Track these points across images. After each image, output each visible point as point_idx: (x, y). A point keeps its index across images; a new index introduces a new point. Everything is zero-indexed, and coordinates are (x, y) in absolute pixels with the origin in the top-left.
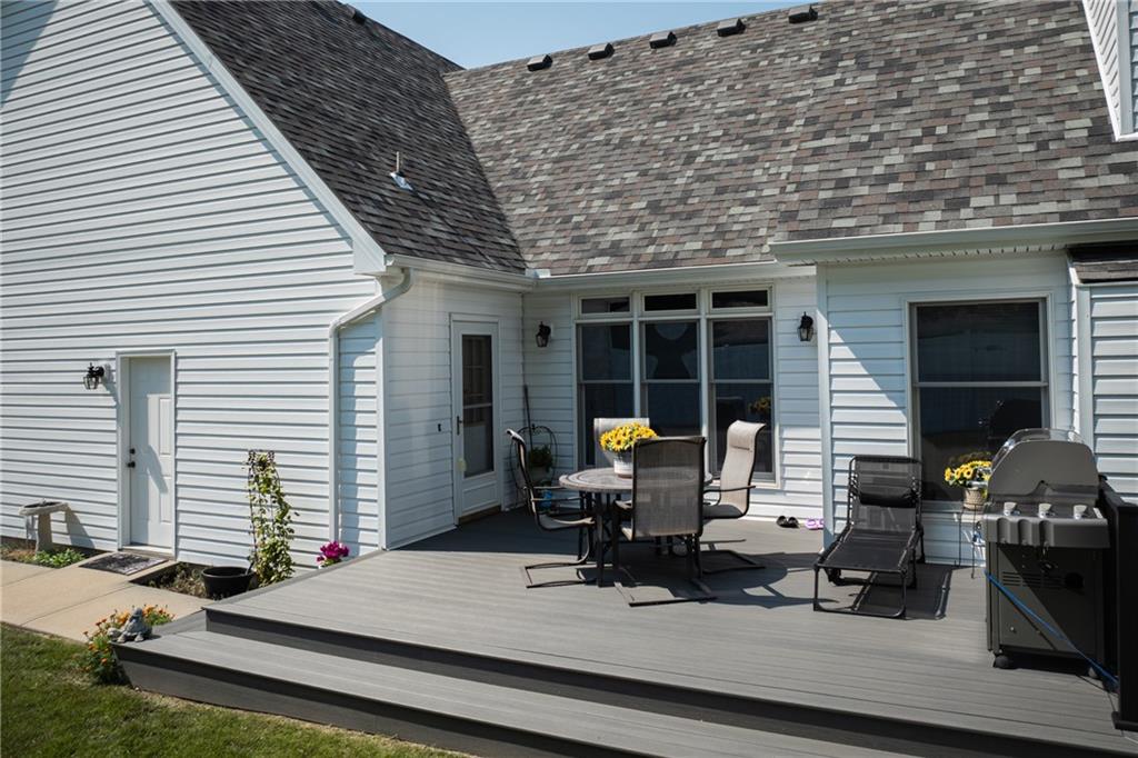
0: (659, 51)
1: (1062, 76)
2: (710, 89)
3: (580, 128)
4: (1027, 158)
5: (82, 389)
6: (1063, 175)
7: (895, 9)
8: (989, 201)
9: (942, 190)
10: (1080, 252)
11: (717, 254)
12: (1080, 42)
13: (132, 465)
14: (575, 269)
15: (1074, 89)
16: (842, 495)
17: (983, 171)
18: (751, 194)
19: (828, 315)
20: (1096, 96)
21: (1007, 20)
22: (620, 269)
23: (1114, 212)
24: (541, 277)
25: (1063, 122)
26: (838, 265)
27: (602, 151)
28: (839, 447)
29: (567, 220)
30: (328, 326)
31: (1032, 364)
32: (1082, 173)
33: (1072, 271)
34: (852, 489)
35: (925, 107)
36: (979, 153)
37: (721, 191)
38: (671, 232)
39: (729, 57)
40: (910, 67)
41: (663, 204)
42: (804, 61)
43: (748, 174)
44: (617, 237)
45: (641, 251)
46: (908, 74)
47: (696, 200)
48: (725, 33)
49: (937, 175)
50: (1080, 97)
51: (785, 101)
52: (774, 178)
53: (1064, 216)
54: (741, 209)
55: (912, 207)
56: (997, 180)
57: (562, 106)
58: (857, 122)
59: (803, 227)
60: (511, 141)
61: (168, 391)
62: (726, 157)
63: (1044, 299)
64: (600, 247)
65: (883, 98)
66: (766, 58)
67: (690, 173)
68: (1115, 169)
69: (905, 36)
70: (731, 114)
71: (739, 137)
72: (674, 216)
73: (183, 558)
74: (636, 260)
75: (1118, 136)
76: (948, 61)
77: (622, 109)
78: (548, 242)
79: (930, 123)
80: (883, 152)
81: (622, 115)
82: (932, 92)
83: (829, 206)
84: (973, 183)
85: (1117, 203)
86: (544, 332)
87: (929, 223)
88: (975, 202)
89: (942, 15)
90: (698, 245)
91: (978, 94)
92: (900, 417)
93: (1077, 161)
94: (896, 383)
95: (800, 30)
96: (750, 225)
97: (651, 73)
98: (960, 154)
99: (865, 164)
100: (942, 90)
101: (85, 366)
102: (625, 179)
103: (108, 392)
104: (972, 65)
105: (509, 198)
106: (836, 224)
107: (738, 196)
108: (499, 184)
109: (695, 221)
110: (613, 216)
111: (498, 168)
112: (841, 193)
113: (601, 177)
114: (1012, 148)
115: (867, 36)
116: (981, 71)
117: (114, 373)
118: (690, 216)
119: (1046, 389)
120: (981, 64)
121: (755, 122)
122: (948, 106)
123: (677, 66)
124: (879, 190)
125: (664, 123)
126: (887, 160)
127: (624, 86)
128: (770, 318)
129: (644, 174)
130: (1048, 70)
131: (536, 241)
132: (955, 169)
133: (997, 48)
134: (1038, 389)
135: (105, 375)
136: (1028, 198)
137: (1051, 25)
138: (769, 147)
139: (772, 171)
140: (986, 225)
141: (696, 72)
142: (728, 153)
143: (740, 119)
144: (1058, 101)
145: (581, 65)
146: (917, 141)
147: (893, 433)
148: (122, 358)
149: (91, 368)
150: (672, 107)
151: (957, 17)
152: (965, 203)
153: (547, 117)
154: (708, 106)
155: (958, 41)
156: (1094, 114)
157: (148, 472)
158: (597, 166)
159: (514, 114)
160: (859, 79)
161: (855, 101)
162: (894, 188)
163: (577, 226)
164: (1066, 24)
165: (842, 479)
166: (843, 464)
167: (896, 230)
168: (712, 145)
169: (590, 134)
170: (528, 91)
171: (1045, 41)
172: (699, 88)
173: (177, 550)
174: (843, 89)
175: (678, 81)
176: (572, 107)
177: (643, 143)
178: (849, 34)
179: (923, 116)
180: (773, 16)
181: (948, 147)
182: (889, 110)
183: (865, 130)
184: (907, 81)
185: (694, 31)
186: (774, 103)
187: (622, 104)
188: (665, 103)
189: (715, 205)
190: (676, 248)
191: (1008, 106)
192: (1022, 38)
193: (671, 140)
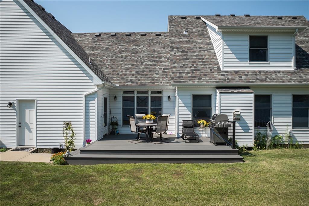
0: (127, 37)
1: (212, 58)
2: (142, 48)
3: (114, 53)
4: (209, 72)
5: (7, 108)
6: (215, 75)
7: (181, 39)
8: (205, 79)
9: (197, 76)
10: (218, 88)
11: (153, 83)
12: (214, 52)
13: (20, 126)
14: (124, 85)
15: (214, 61)
16: (181, 127)
17: (203, 73)
18: (157, 72)
19: (178, 96)
20: (217, 62)
21: (201, 46)
22: (134, 85)
23: (223, 82)
24: (117, 86)
25: (213, 66)
26: (181, 87)
27: (121, 59)
28: (180, 119)
29: (118, 74)
30: (83, 95)
31: (210, 105)
32: (217, 75)
33: (217, 91)
34: (183, 126)
35: (191, 60)
36: (202, 70)
37: (151, 71)
38: (142, 78)
39: (144, 41)
40: (187, 52)
41: (139, 72)
42: (161, 45)
43: (155, 68)
44: (131, 79)
45: (137, 82)
46: (187, 53)
47: (146, 72)
48: (142, 35)
49: (196, 73)
50: (215, 62)
51: (159, 53)
52: (160, 69)
53: (216, 82)
54: (156, 75)
55: (193, 79)
56: (205, 75)
57: (107, 47)
58: (180, 62)
59: (176, 81)
60: (97, 54)
61: (34, 109)
62: (150, 64)
63: (212, 95)
64: (128, 80)
65: (183, 58)
66: (152, 43)
67: (143, 66)
68: (222, 75)
69: (184, 45)
70: (148, 54)
71: (151, 60)
72: (142, 75)
73: (38, 147)
74: (137, 84)
75: (222, 70)
76: (193, 52)
77: (123, 50)
78: (115, 78)
79: (193, 64)
80: (186, 68)
81: (123, 51)
82: (192, 58)
83: (179, 77)
84: (202, 75)
85: (223, 81)
86: (115, 97)
87: (196, 81)
88: (203, 79)
89: (190, 42)
90: (149, 82)
91: (199, 59)
92: (190, 113)
93: (216, 73)
94: (189, 108)
95: (158, 38)
96: (158, 78)
97: (127, 42)
98: (199, 70)
99: (183, 70)
100: (193, 57)
101: (8, 102)
102: (129, 66)
103: (13, 109)
104: (197, 53)
105: (102, 68)
106: (181, 81)
107: (154, 72)
108: (98, 64)
109: (147, 77)
110: (128, 74)
111: (96, 60)
112: (181, 75)
113: (123, 65)
114: (206, 70)
115: (177, 44)
116: (199, 55)
117: (15, 104)
118: (146, 75)
119: (212, 109)
120: (199, 53)
121: (153, 57)
122: (195, 61)
123: (133, 41)
124: (187, 75)
125: (134, 54)
126: (187, 70)
127: (122, 44)
128: (162, 96)
129: (133, 65)
130: (210, 57)
131: (112, 78)
132: (198, 73)
133: (201, 51)
134: (210, 109)
135: (12, 104)
136: (210, 79)
137: (209, 48)
138: (158, 63)
139: (160, 68)
140: (205, 83)
141: (138, 44)
142: (149, 63)
143: (151, 56)
144: (212, 62)
145: (109, 37)
146: (191, 67)
147: (188, 116)
148: (18, 101)
149: (9, 103)
150: (134, 51)
151: (193, 43)
152: (201, 79)
153: (105, 49)
154: (143, 52)
155: (194, 48)
156: (217, 65)
157: (25, 128)
158: (121, 62)
159: (95, 47)
160: (178, 53)
161: (179, 58)
162: (189, 75)
163: (121, 75)
164: (211, 48)
165: (181, 124)
166: (181, 121)
167: (191, 82)
168: (146, 61)
169: (117, 55)
170: (97, 41)
171: (208, 51)
172: (139, 47)
173: (36, 146)
174: (176, 55)
175: (134, 45)
176: (110, 47)
177: (130, 58)
178: (174, 43)
179: (191, 62)
180: (152, 33)
181: (196, 68)
182: (185, 60)
183: (182, 64)
184: (187, 55)
185: (135, 33)
186: (157, 53)
187: (123, 49)
188: (133, 50)
189: (150, 74)
190: (145, 82)
191: (204, 62)
192: (204, 49)
193: (137, 58)
